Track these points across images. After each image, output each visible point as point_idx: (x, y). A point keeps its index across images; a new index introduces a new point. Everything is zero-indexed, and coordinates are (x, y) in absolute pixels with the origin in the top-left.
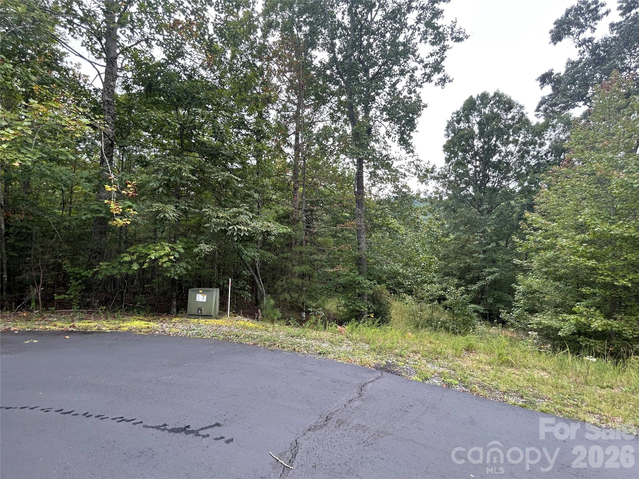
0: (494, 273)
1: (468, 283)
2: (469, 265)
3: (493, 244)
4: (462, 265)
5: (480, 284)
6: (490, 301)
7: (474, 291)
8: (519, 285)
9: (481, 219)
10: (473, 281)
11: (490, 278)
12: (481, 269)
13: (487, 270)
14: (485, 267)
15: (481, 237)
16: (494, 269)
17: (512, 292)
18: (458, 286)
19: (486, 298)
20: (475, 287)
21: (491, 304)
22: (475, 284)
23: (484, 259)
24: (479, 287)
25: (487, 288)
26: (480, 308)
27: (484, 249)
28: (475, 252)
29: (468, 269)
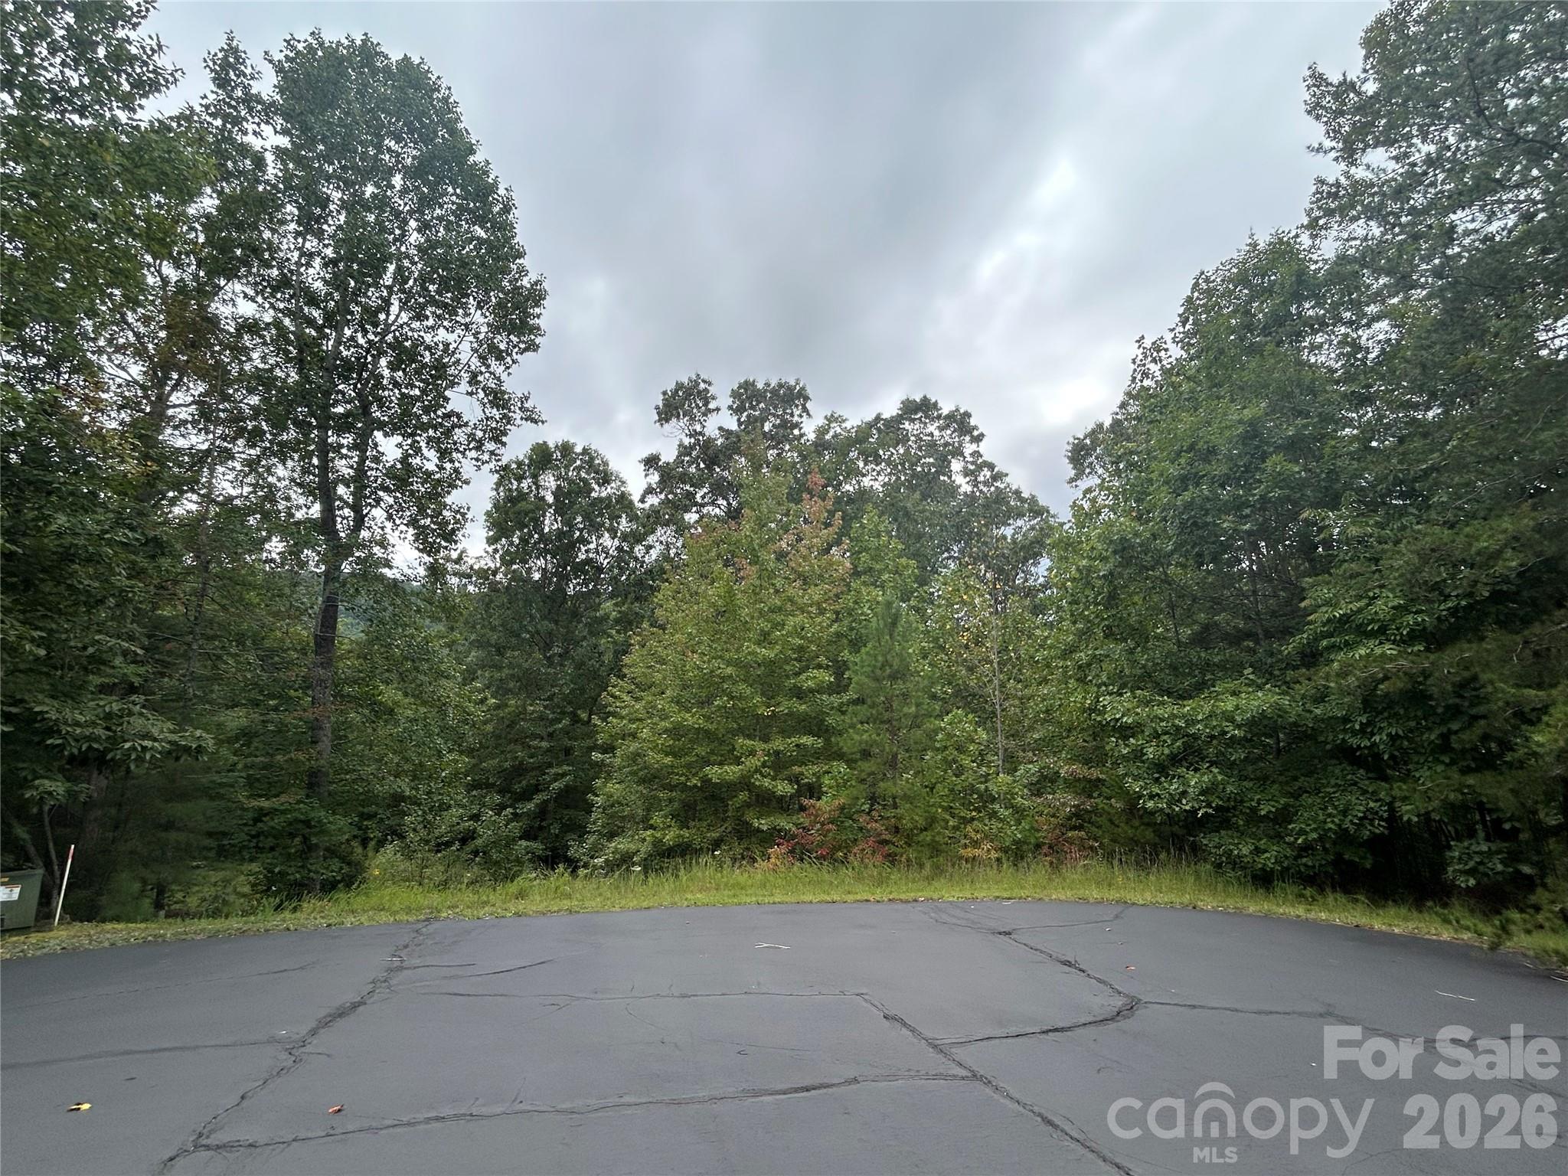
0: (564, 775)
1: (517, 800)
2: (521, 763)
3: (566, 722)
4: (507, 765)
5: (538, 798)
6: (555, 830)
7: (527, 814)
8: (597, 796)
9: (549, 674)
10: (526, 796)
11: (556, 785)
12: (541, 769)
13: (553, 771)
14: (550, 766)
15: (545, 707)
16: (566, 768)
17: (589, 808)
18: (499, 809)
19: (549, 826)
20: (530, 806)
21: (557, 836)
22: (530, 799)
23: (549, 750)
24: (537, 805)
25: (551, 806)
26: (537, 846)
27: (550, 730)
28: (534, 736)
29: (519, 770)
